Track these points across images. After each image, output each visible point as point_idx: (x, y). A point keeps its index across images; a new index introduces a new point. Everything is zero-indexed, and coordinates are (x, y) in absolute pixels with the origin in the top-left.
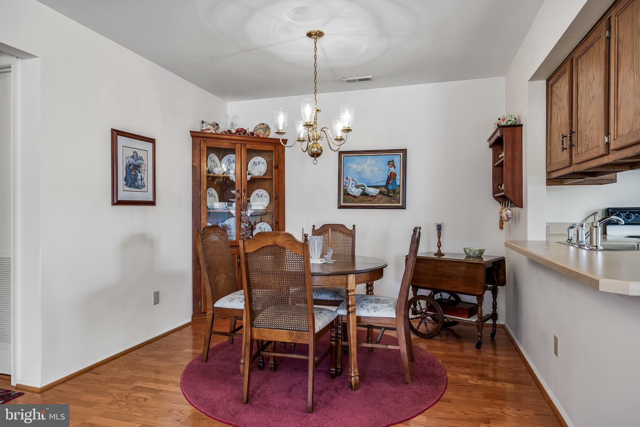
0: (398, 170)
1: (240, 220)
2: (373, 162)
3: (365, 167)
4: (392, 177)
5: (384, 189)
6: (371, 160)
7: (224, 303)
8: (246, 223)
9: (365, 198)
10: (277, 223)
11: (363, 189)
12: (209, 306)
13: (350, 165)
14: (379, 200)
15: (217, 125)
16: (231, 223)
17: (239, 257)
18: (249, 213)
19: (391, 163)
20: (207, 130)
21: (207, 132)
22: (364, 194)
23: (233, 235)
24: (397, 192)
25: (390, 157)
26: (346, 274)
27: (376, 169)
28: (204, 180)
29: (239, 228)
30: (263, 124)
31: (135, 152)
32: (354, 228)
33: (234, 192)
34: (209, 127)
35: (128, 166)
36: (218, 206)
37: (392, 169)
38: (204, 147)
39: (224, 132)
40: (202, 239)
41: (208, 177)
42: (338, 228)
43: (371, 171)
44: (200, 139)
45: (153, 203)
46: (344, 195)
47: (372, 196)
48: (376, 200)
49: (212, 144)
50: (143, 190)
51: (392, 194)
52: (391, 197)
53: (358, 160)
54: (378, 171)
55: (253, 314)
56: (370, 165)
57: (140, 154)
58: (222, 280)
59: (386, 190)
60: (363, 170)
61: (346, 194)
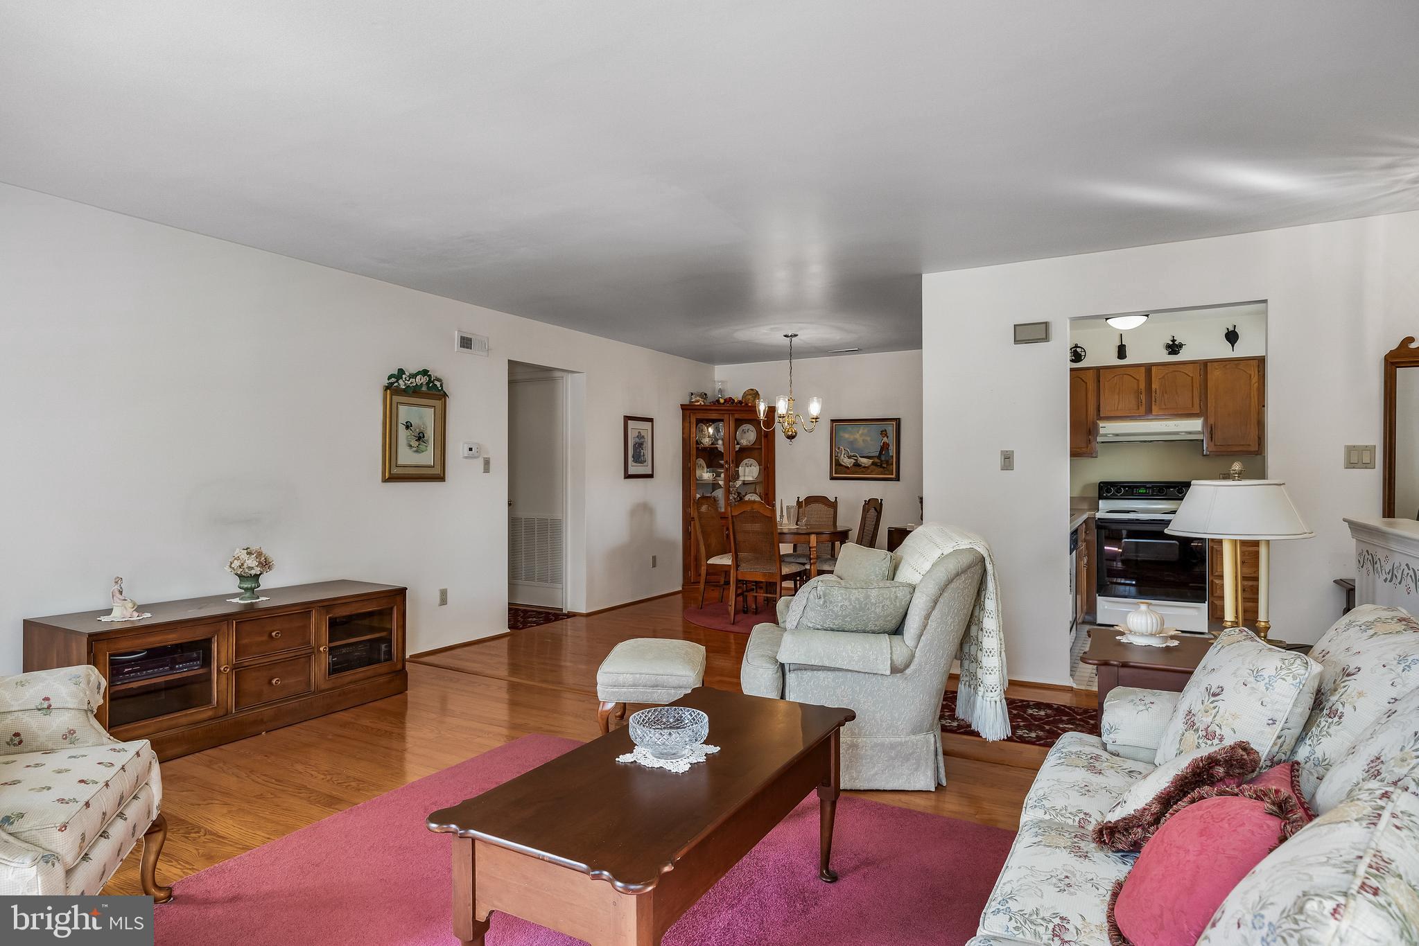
0: (891, 440)
1: (728, 492)
2: (866, 431)
3: (857, 436)
4: (885, 447)
5: (877, 460)
6: (863, 429)
7: (715, 561)
8: (735, 494)
9: (857, 469)
10: (767, 494)
11: (855, 460)
12: (703, 563)
13: (841, 434)
14: (872, 471)
15: (706, 394)
16: (719, 494)
17: (728, 529)
18: (739, 483)
19: (884, 433)
20: (695, 402)
21: (696, 404)
22: (857, 465)
23: (722, 503)
24: (890, 463)
25: (883, 425)
26: (809, 534)
27: (868, 439)
28: (694, 452)
29: (727, 498)
30: (752, 390)
31: (639, 432)
32: (836, 500)
33: (722, 462)
34: (698, 398)
35: (635, 445)
36: (707, 476)
37: (885, 439)
38: (693, 421)
39: (713, 402)
40: (698, 507)
41: (697, 448)
42: (822, 500)
43: (863, 440)
44: (690, 411)
45: (651, 476)
46: (836, 465)
47: (865, 467)
48: (869, 471)
49: (700, 416)
50: (645, 464)
51: (885, 466)
52: (884, 468)
53: (850, 429)
54: (871, 440)
55: (737, 566)
56: (862, 434)
57: (643, 433)
58: (714, 541)
59: (879, 461)
60: (856, 440)
61: (838, 464)
